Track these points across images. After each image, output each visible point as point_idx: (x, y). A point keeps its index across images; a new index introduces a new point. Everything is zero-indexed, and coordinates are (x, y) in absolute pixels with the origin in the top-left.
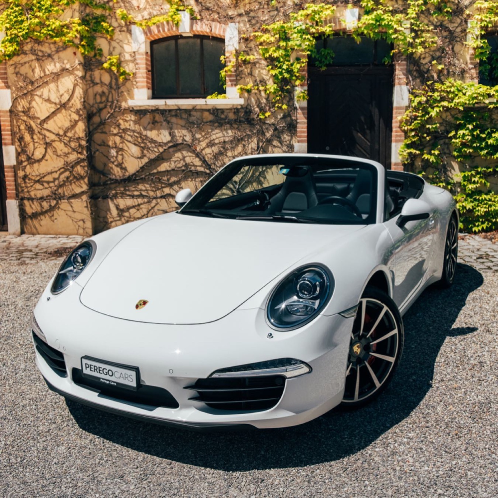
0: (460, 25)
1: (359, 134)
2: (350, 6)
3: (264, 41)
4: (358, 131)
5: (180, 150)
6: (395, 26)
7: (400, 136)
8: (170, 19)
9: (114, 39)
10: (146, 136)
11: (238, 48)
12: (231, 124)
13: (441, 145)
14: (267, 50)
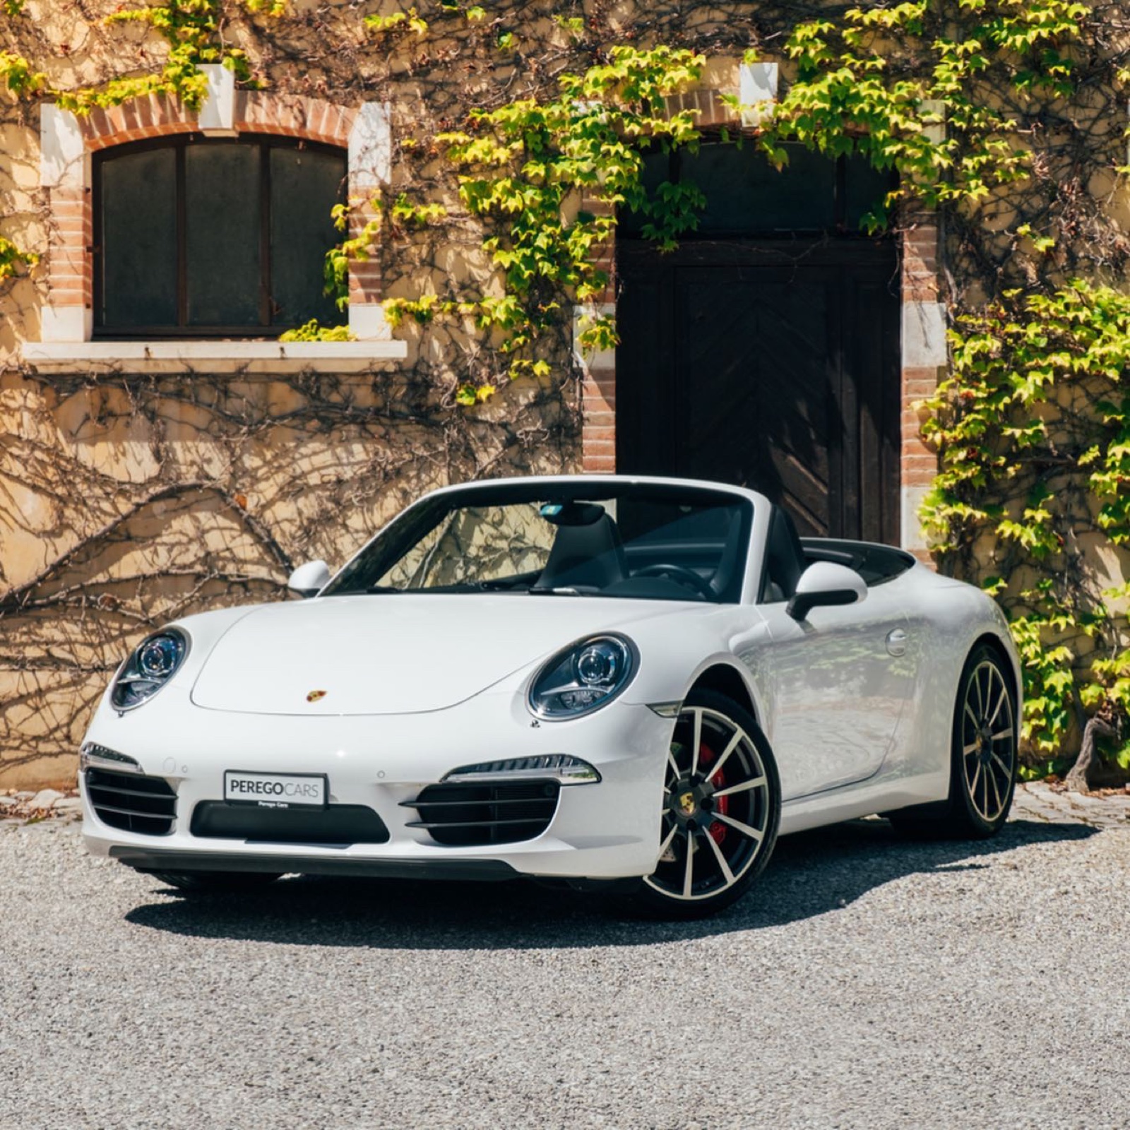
0: (1104, 112)
1: (792, 459)
2: (751, 53)
3: (476, 161)
4: (787, 451)
5: (187, 508)
6: (895, 118)
7: (922, 463)
8: (171, 86)
10: (75, 460)
11: (388, 181)
12: (363, 424)
13: (1058, 494)
14: (483, 189)
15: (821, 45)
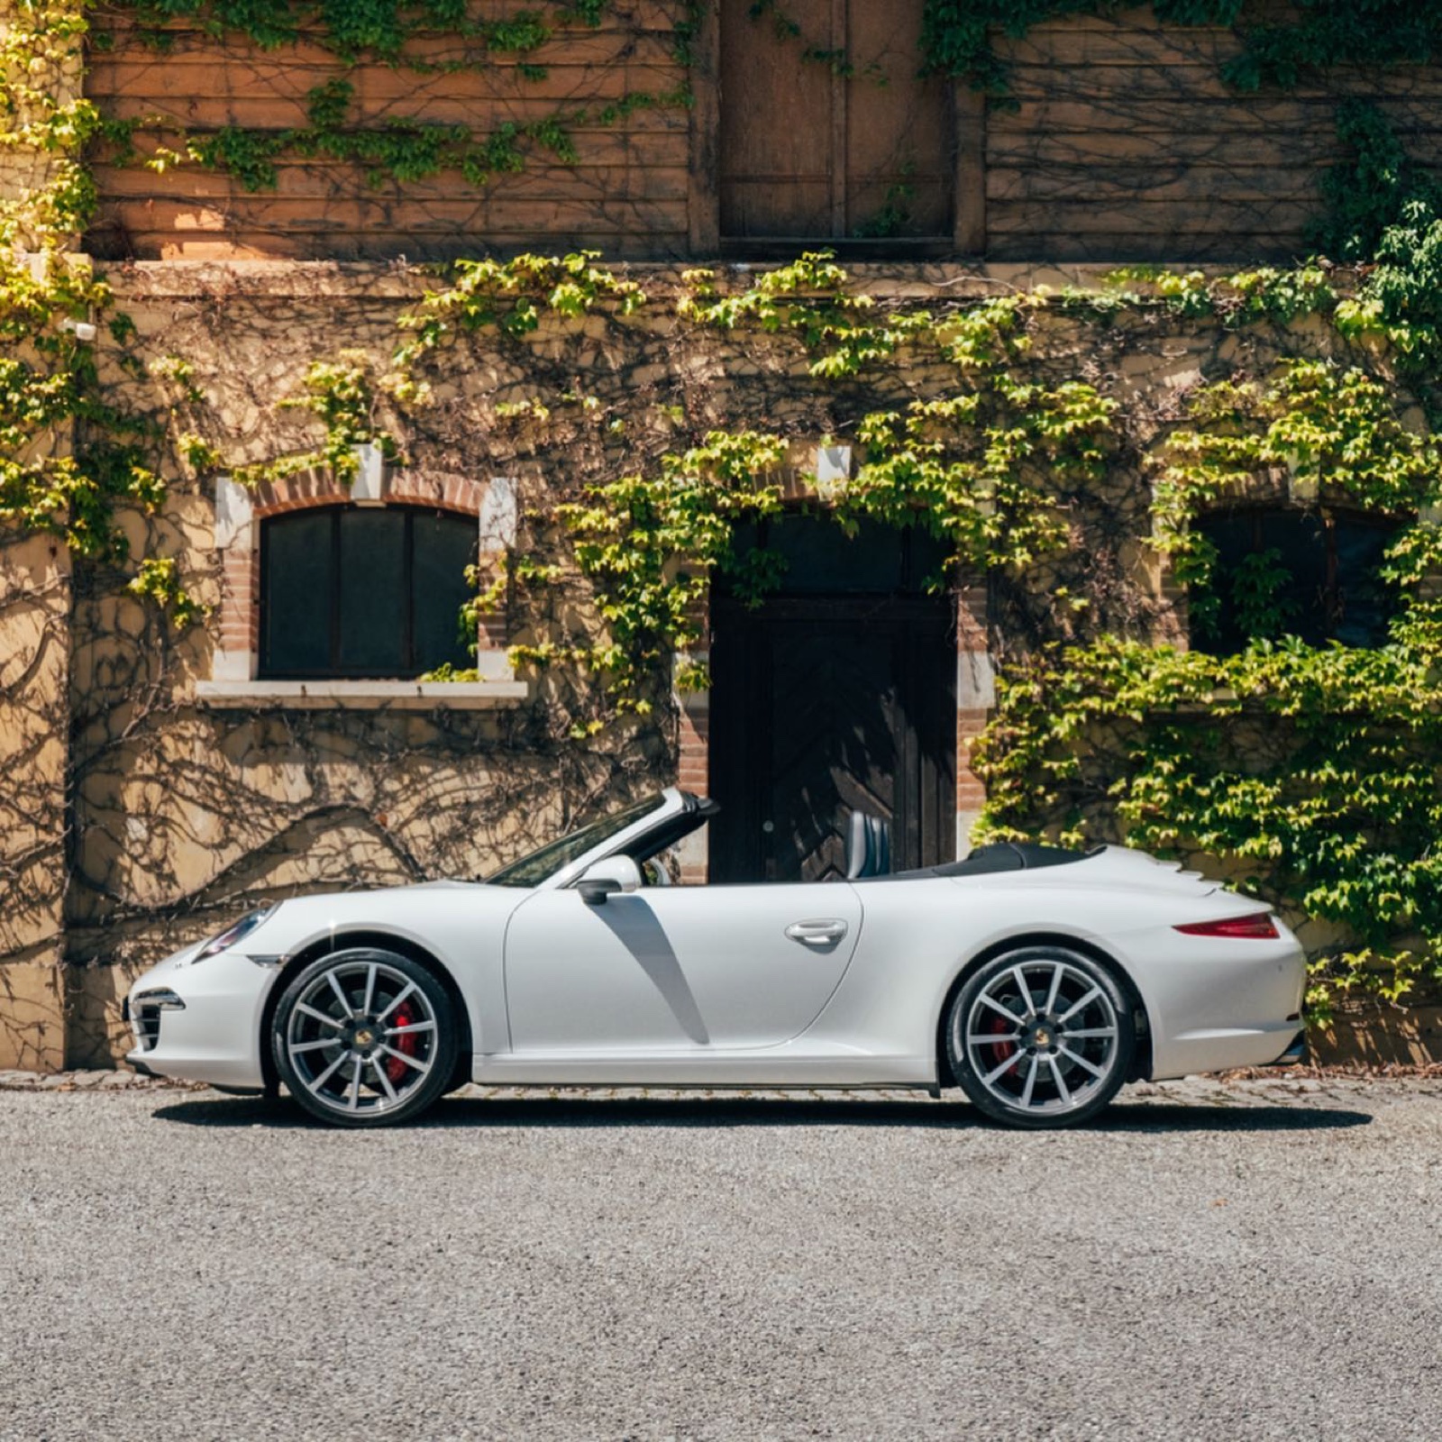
0: (1131, 491)
2: (827, 438)
3: (590, 528)
5: (337, 825)
6: (951, 495)
7: (973, 792)
8: (327, 463)
9: (165, 512)
10: (239, 784)
11: (513, 544)
12: (489, 754)
13: (1090, 819)
14: (596, 553)
15: (886, 431)
